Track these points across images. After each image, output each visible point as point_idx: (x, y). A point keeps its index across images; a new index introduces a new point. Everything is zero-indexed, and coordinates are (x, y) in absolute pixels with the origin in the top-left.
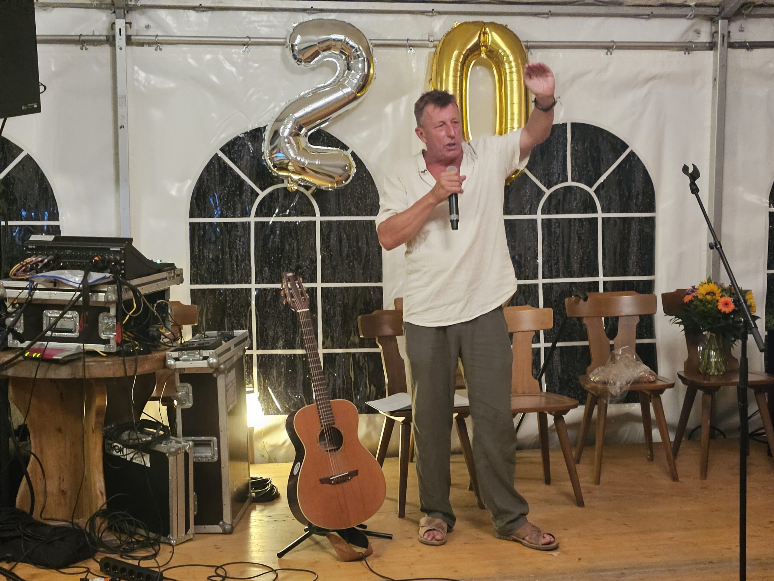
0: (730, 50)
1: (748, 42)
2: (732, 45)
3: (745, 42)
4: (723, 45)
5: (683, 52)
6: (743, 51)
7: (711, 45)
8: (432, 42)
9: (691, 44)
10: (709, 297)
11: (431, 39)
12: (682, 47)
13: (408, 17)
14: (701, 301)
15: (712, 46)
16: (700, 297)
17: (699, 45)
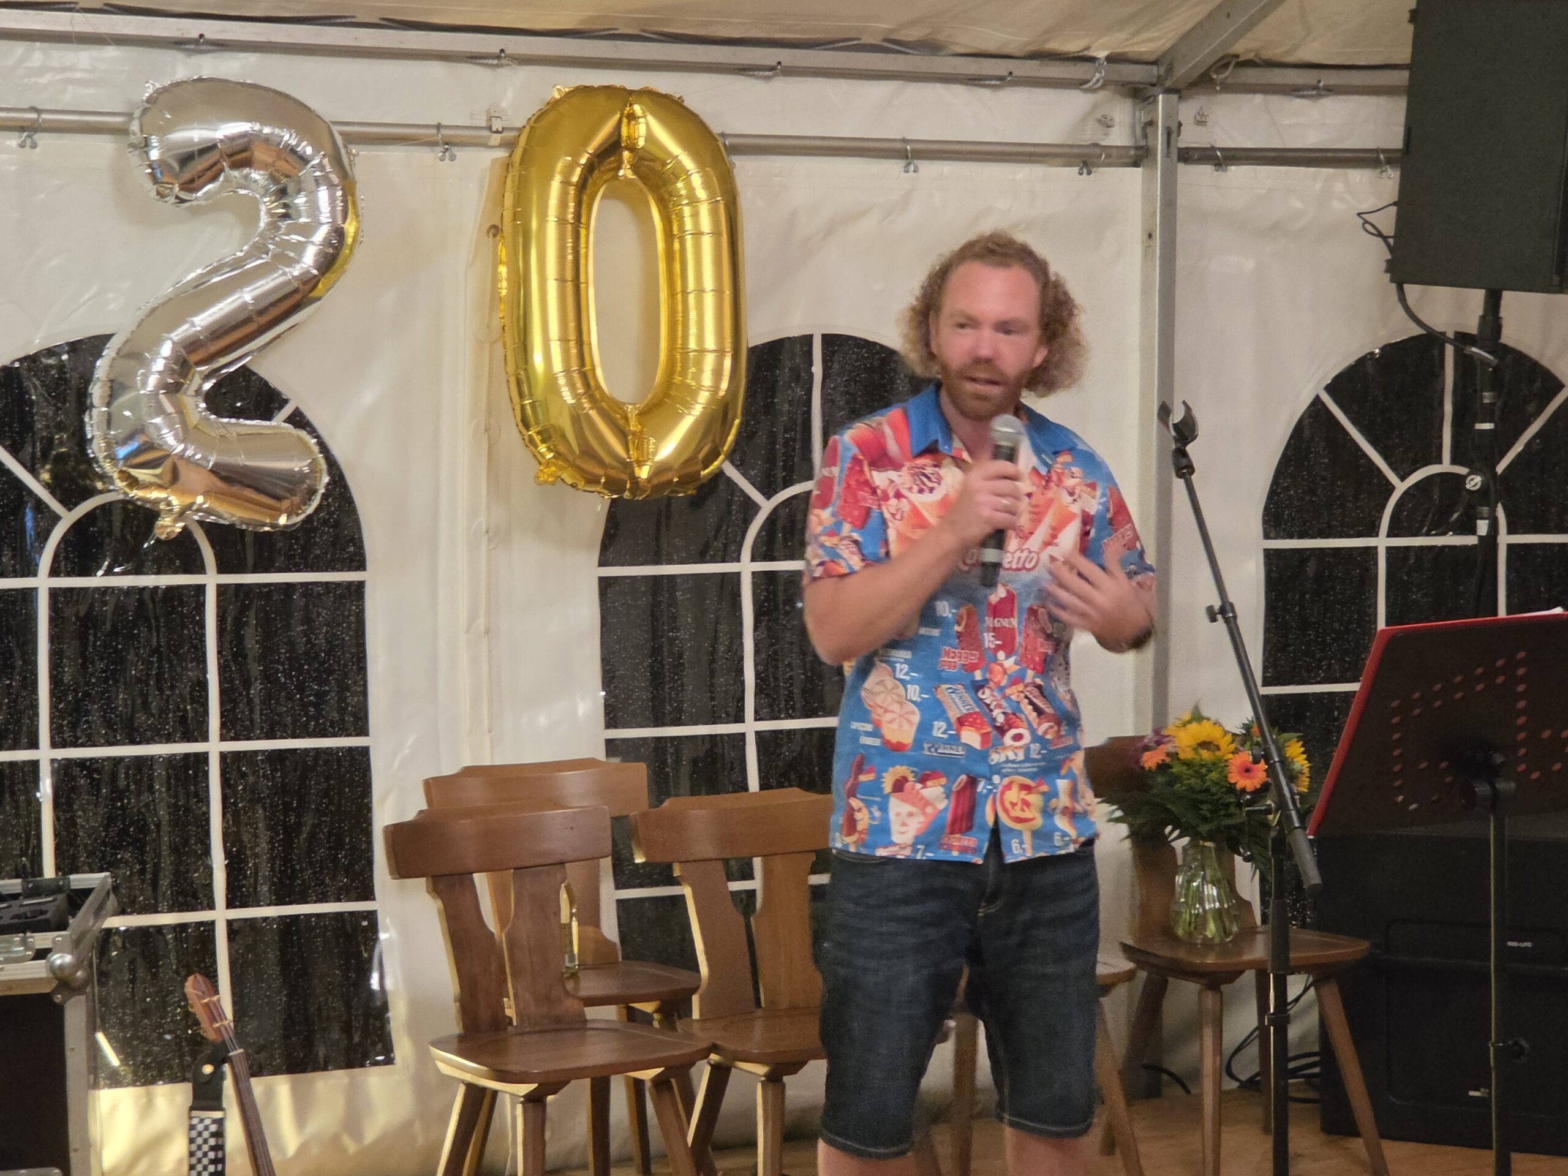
0: (1182, 167)
1: (1222, 150)
2: (1187, 156)
3: (1213, 149)
4: (1167, 154)
5: (1076, 169)
6: (1207, 169)
7: (1140, 153)
8: (497, 132)
9: (1098, 151)
10: (1205, 754)
11: (497, 125)
12: (1076, 156)
13: (436, 69)
14: (1188, 764)
15: (1139, 156)
16: (1187, 755)
17: (1114, 152)
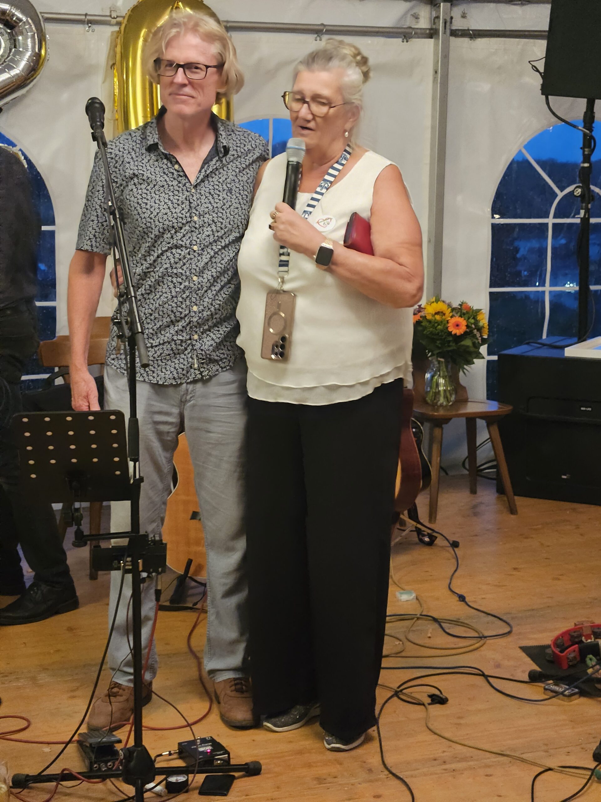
0: (452, 39)
1: (473, 30)
2: (455, 33)
3: (468, 30)
4: (445, 33)
5: (400, 40)
6: (466, 40)
7: (432, 31)
8: (114, 18)
9: (410, 30)
10: (438, 317)
11: (114, 15)
12: (401, 33)
14: (430, 321)
15: (432, 34)
16: (429, 317)
17: (419, 31)
